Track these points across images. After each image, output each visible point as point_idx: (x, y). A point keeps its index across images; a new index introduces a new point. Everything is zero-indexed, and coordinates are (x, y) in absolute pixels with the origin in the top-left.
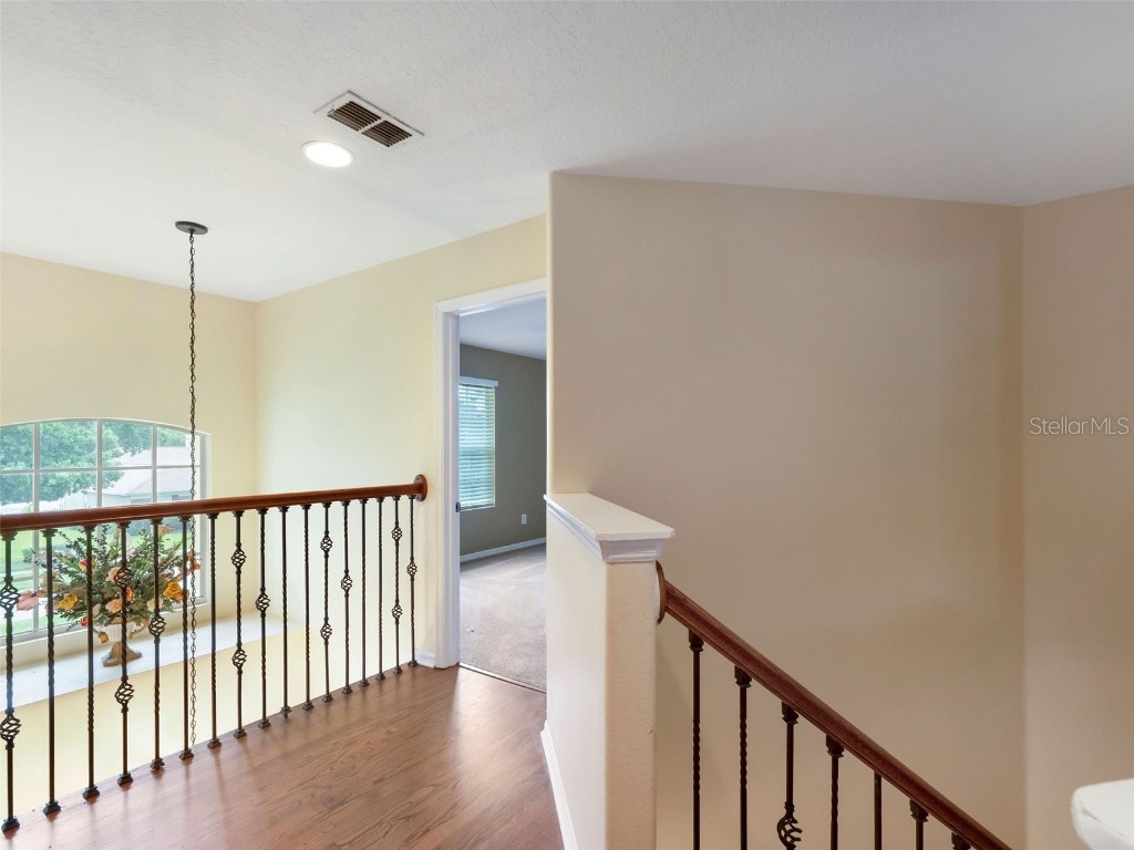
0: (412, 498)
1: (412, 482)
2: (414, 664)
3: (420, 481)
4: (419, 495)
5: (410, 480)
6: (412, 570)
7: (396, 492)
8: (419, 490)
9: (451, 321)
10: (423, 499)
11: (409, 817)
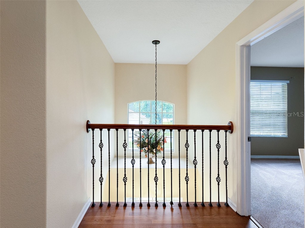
0: (226, 132)
2: (227, 205)
3: (230, 124)
4: (230, 131)
5: (226, 124)
6: (226, 163)
7: (218, 128)
8: (229, 128)
10: (232, 132)
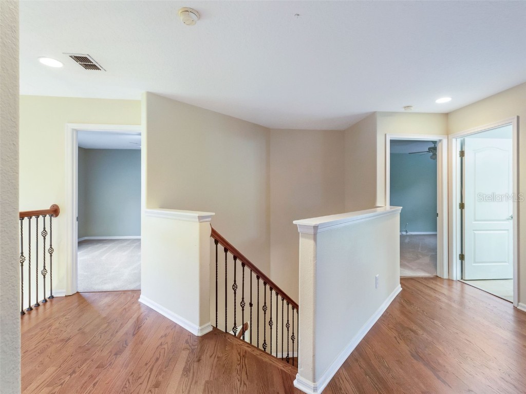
0: (51, 217)
1: (49, 208)
2: (52, 297)
3: (55, 207)
4: (54, 215)
5: (48, 207)
6: (51, 251)
7: (43, 213)
8: (55, 211)
9: (75, 132)
10: (57, 216)
11: (106, 332)
